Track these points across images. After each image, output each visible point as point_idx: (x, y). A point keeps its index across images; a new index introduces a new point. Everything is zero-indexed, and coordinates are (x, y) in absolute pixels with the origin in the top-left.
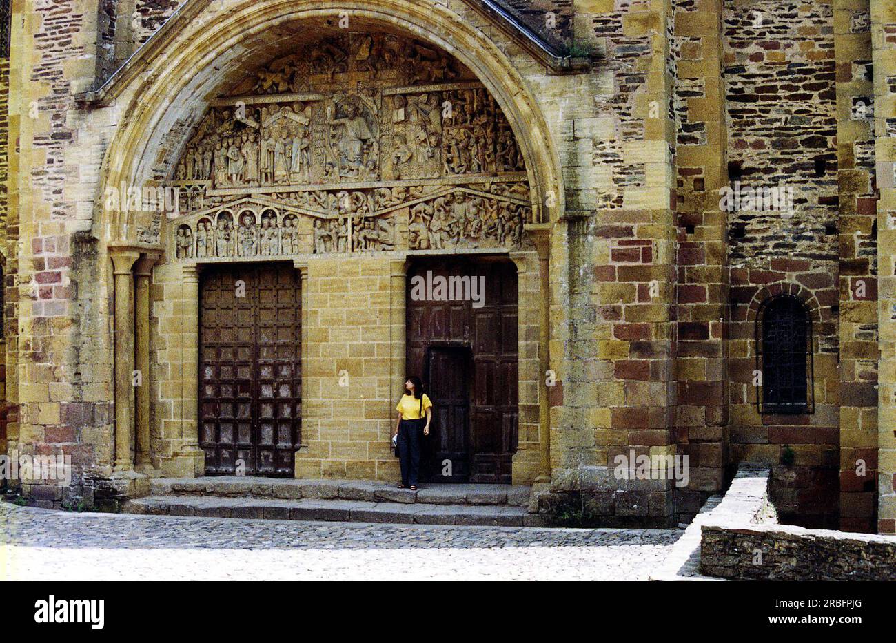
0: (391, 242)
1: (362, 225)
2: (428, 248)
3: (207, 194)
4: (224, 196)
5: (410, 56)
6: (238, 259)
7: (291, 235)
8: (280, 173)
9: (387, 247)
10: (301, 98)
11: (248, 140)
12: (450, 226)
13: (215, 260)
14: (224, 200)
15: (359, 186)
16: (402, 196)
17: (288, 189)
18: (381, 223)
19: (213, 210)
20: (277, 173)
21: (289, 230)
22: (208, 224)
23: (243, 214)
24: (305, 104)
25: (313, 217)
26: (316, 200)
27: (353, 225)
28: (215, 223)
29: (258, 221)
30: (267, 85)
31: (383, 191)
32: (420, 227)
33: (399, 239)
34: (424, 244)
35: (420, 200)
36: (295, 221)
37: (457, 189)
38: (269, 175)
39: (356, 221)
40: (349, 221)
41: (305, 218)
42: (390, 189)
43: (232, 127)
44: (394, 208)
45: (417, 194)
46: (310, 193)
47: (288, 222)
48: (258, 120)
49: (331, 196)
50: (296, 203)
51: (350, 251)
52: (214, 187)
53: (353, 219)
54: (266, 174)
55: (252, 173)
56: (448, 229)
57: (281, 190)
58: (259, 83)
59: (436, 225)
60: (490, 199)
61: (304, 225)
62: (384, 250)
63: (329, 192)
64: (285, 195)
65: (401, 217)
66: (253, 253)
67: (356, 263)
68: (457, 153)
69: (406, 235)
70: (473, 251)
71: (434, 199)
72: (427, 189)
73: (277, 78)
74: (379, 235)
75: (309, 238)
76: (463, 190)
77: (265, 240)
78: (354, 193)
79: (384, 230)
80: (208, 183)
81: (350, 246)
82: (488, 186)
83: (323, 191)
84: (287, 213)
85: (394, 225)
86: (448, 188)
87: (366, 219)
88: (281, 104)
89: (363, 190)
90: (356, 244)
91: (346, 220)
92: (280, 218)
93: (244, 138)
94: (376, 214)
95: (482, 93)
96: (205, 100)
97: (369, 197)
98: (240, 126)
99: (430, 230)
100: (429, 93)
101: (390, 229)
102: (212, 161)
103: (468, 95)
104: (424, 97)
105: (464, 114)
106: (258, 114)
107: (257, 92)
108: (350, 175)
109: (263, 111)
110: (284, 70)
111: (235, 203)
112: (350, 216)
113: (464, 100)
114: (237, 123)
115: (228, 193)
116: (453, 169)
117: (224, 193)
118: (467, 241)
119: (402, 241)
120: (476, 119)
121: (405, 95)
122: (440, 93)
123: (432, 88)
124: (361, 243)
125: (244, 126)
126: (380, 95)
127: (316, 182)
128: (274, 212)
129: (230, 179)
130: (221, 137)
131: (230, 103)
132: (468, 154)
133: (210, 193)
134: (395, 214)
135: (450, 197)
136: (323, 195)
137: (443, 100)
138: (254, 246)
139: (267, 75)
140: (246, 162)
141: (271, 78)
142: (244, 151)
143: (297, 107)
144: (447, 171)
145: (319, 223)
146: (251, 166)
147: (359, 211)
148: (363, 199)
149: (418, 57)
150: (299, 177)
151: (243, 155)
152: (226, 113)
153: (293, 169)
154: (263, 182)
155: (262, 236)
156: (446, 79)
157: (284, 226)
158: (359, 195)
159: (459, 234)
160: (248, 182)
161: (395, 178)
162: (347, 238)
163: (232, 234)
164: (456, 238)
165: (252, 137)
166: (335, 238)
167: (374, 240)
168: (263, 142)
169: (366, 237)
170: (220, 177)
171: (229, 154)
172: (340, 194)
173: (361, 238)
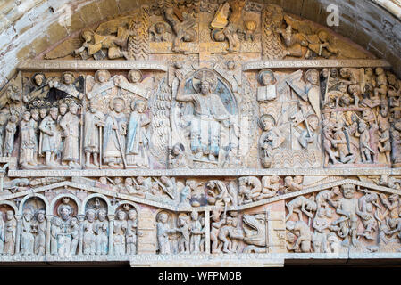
0: (262, 242)
1: (223, 221)
2: (313, 249)
3: (10, 175)
4: (34, 178)
6: (50, 259)
7: (124, 231)
8: (111, 153)
9: (256, 249)
10: (141, 66)
11: (68, 110)
13: (18, 258)
14: (32, 183)
15: (220, 173)
16: (276, 187)
17: (124, 173)
19: (18, 195)
20: (108, 153)
21: (124, 224)
22: (11, 212)
23: (61, 201)
24: (145, 72)
25: (157, 208)
26: (160, 187)
27: (212, 221)
28: (19, 212)
29: (82, 211)
30: (94, 48)
32: (302, 225)
33: (273, 239)
34: (306, 246)
35: (300, 193)
36: (132, 213)
37: (347, 180)
38: (95, 155)
39: (216, 215)
40: (207, 214)
41: (146, 210)
42: (260, 178)
43: (45, 95)
44: (265, 201)
45: (296, 185)
46: (153, 179)
47: (122, 215)
48: (81, 88)
49: (180, 184)
50: (132, 190)
51: (208, 251)
52: (20, 166)
53: (211, 213)
54: (92, 154)
55: (73, 151)
56: (336, 228)
58: (85, 45)
59: (321, 222)
61: (145, 218)
62: (253, 251)
63: (179, 178)
64: (118, 181)
65: (275, 212)
68: (344, 140)
69: (284, 234)
70: (370, 256)
71: (317, 193)
72: (308, 180)
74: (245, 235)
75: (152, 236)
76: (355, 182)
78: (212, 182)
79: (251, 228)
80: (11, 161)
81: (208, 246)
82: (385, 179)
83: (171, 177)
84: (121, 203)
85: (266, 221)
86: (333, 179)
87: (229, 213)
88: (113, 72)
89: (222, 178)
90: (216, 243)
91: (202, 213)
92: (112, 209)
93: (63, 110)
94: (242, 207)
95: (370, 71)
96: (18, 55)
97: (232, 186)
98: (56, 95)
99: (314, 229)
100: (305, 70)
101: (261, 227)
102: (17, 136)
103: (354, 73)
104: (299, 74)
105: (351, 95)
106: (82, 81)
107: (79, 57)
108: (205, 159)
109: (89, 78)
110: (116, 34)
111: (49, 187)
112: (207, 209)
113: (349, 79)
114: (53, 90)
115: (39, 173)
116: (339, 159)
117: (33, 174)
118: (363, 244)
119: (278, 242)
120: (366, 101)
121: (274, 70)
122: (320, 69)
123: (309, 63)
124: (220, 241)
125: (63, 95)
126: (239, 69)
127: (158, 168)
128: (102, 200)
129: (42, 157)
130: (29, 106)
131: (46, 65)
132: (356, 142)
133: (12, 173)
134: (268, 209)
135: (337, 190)
136: (170, 182)
137: (322, 78)
138: (75, 242)
139: (97, 37)
140: (63, 138)
141: (102, 40)
142: (63, 124)
143: (136, 76)
144: (330, 160)
145: (164, 215)
146: (73, 142)
147: (219, 204)
148: (224, 188)
149: (289, 30)
150: (138, 159)
151: (61, 129)
152: (39, 78)
153: (131, 148)
154: (88, 164)
155: (85, 229)
156: (322, 57)
157: (117, 218)
158: (220, 183)
159: (350, 235)
160: (68, 162)
161: (264, 166)
162: (203, 236)
163: (43, 226)
164: (347, 240)
165: (74, 108)
166: (187, 235)
167: (238, 240)
168: (88, 114)
169: (228, 236)
170: (29, 154)
171: (43, 126)
172: (193, 183)
173: (223, 237)
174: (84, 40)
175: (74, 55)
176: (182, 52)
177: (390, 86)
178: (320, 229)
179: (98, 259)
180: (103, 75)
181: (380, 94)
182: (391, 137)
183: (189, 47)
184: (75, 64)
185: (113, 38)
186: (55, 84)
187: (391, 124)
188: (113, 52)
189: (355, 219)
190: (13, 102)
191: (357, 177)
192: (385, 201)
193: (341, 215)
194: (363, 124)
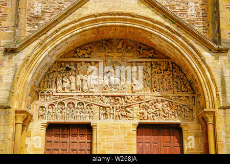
0: (132, 117)
1: (120, 110)
2: (148, 119)
5: (138, 48)
6: (66, 121)
8: (85, 88)
9: (130, 118)
10: (95, 60)
11: (72, 74)
12: (156, 111)
13: (56, 121)
14: (60, 97)
15: (119, 94)
16: (136, 99)
17: (89, 94)
18: (128, 109)
19: (56, 101)
21: (89, 110)
23: (69, 103)
24: (96, 62)
25: (99, 105)
26: (100, 99)
27: (116, 110)
28: (56, 106)
29: (76, 106)
30: (80, 55)
31: (129, 97)
32: (144, 111)
33: (135, 116)
34: (146, 118)
35: (144, 101)
36: (92, 107)
37: (159, 97)
39: (118, 108)
41: (96, 106)
42: (131, 96)
43: (64, 69)
44: (133, 104)
45: (142, 99)
46: (98, 96)
47: (89, 107)
48: (76, 67)
50: (92, 100)
51: (115, 119)
52: (57, 92)
55: (73, 86)
57: (86, 94)
59: (151, 111)
60: (172, 102)
61: (95, 108)
63: (106, 96)
64: (87, 97)
65: (136, 107)
66: (73, 119)
67: (118, 124)
68: (158, 85)
69: (139, 114)
70: (166, 121)
71: (149, 101)
72: (146, 97)
73: (84, 52)
74: (127, 114)
75: (98, 114)
76: (161, 98)
77: (78, 114)
78: (116, 97)
79: (129, 112)
80: (54, 90)
81: (115, 117)
82: (171, 97)
83: (104, 96)
84: (88, 104)
85: (133, 110)
86: (155, 97)
87: (122, 107)
88: (86, 62)
89: (120, 96)
90: (117, 116)
91: (113, 107)
92: (85, 105)
93: (70, 74)
94: (126, 106)
95: (167, 63)
96: (56, 57)
97: (122, 99)
98: (68, 69)
99: (148, 113)
100: (146, 62)
101: (131, 112)
102: (56, 82)
103: (162, 63)
104: (144, 63)
105: (161, 70)
106: (76, 65)
107: (75, 57)
108: (114, 90)
109: (78, 64)
110: (87, 50)
111: (66, 98)
112: (115, 106)
113: (160, 65)
114: (67, 68)
115: (63, 94)
116: (156, 90)
117: (61, 94)
118: (163, 118)
119: (137, 117)
120: (165, 72)
121: (137, 62)
122: (151, 62)
123: (148, 60)
124: (119, 116)
125: (70, 69)
126: (126, 62)
127: (100, 92)
128: (82, 103)
129: (64, 89)
130: (60, 73)
131: (65, 60)
132: (162, 85)
133: (54, 94)
134: (134, 106)
135: (156, 101)
136: (103, 97)
137: (152, 65)
138: (74, 116)
139: (81, 51)
140: (70, 83)
141: (83, 52)
142: (70, 78)
143: (93, 63)
144: (154, 91)
145: (102, 108)
146: (73, 84)
147: (118, 104)
148: (120, 100)
149: (142, 49)
150: (93, 90)
151: (70, 80)
152: (63, 64)
153: (91, 86)
154: (78, 91)
155: (77, 112)
156: (152, 58)
157: (87, 109)
158: (119, 98)
159: (159, 115)
160: (71, 91)
161: (133, 92)
162: (113, 114)
163: (64, 111)
164: (159, 116)
165: (74, 73)
166: (108, 114)
167: (124, 116)
168: (78, 76)
169: (121, 114)
170: (60, 88)
171: (64, 79)
172: (111, 98)
173: (120, 115)
174: (77, 52)
175: (74, 57)
176: (108, 56)
177: (173, 68)
178: (150, 112)
179: (81, 121)
180: (83, 63)
181: (170, 70)
182: (173, 84)
183: (110, 54)
184: (74, 60)
185: (86, 51)
186: (68, 66)
187: (174, 80)
188: (86, 56)
189: (161, 109)
190: (54, 71)
191: (162, 97)
192: (171, 104)
193: (156, 108)
194: (164, 79)
